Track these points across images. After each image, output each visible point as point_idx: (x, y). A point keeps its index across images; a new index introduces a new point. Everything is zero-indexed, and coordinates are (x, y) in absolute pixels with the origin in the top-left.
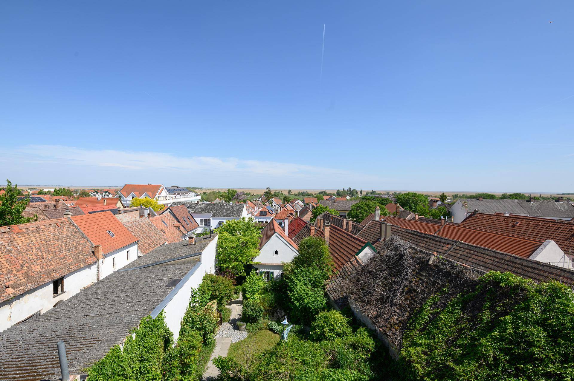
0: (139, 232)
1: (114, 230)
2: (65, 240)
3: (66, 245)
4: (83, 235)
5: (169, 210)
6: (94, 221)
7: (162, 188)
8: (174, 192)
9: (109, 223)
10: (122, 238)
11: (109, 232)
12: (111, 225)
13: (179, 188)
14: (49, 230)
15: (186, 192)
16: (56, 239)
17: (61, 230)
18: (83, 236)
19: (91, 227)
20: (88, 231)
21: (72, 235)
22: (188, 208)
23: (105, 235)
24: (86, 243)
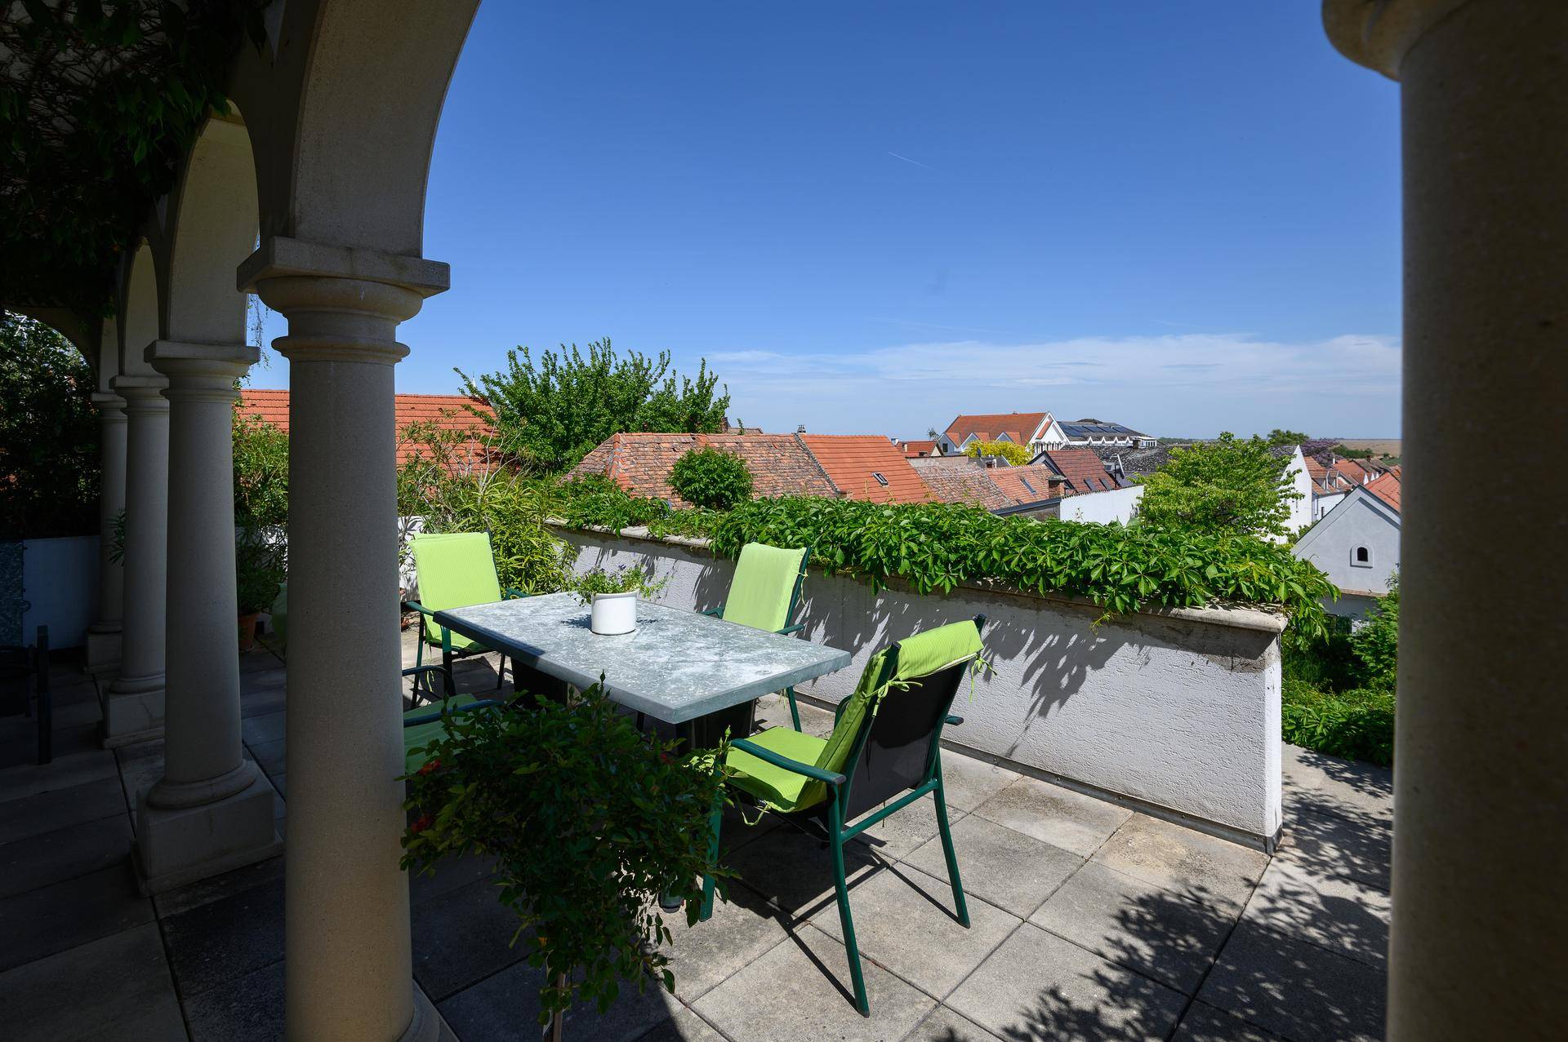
0: (953, 493)
1: (889, 473)
2: (785, 474)
3: (786, 482)
4: (821, 470)
5: (1043, 458)
6: (847, 450)
7: (1047, 420)
8: (1085, 434)
9: (881, 459)
10: (906, 492)
11: (878, 475)
12: (884, 464)
13: (1099, 425)
14: (759, 452)
15: (1122, 435)
16: (768, 469)
17: (779, 455)
18: (822, 474)
19: (841, 461)
20: (832, 466)
21: (799, 467)
22: (1107, 459)
23: (869, 480)
24: (826, 487)
